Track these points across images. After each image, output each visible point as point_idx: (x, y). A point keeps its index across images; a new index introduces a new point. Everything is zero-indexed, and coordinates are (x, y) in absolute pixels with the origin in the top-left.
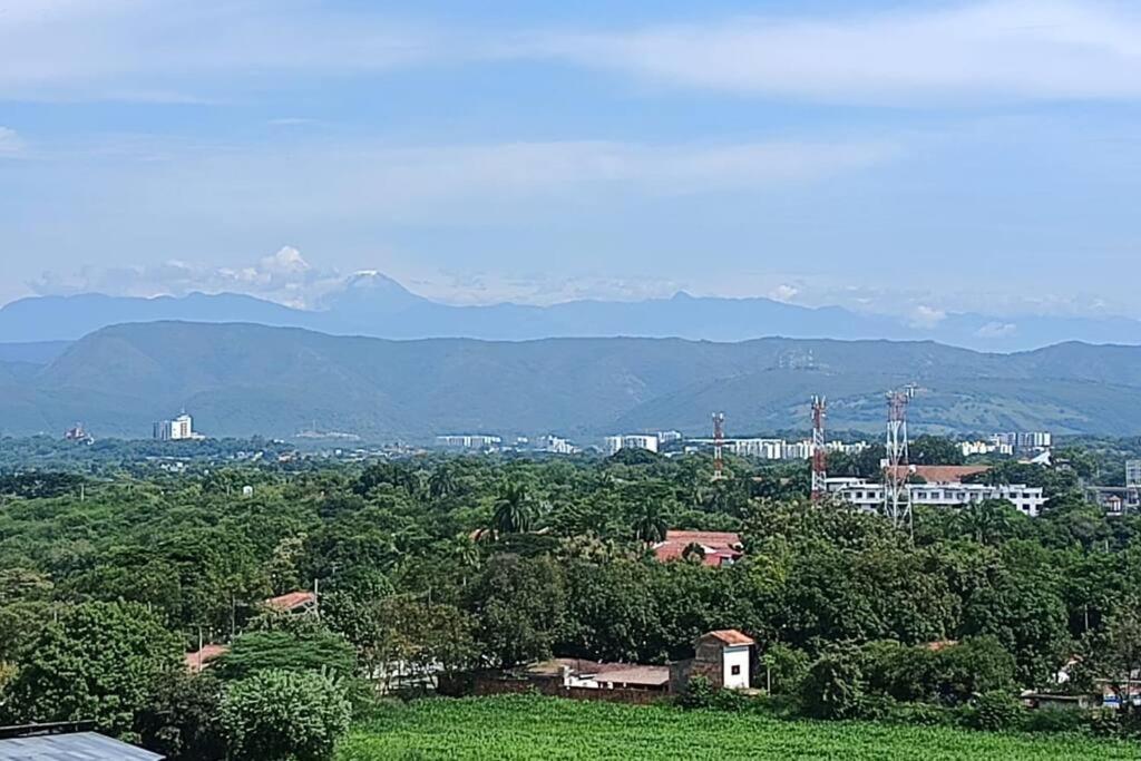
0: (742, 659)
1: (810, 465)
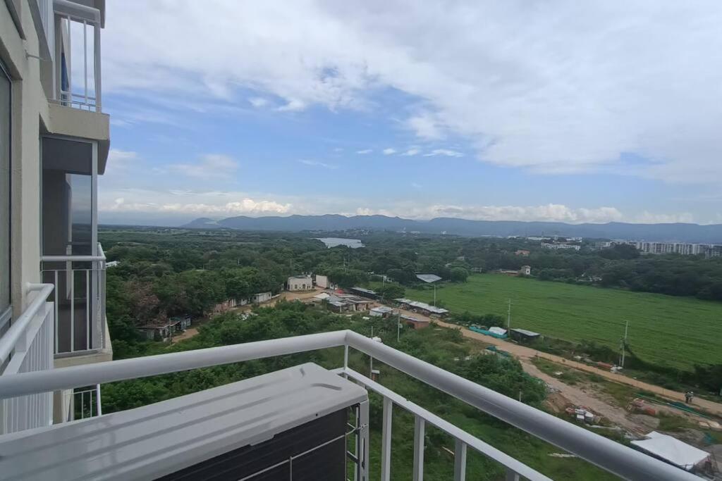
1: (541, 241)
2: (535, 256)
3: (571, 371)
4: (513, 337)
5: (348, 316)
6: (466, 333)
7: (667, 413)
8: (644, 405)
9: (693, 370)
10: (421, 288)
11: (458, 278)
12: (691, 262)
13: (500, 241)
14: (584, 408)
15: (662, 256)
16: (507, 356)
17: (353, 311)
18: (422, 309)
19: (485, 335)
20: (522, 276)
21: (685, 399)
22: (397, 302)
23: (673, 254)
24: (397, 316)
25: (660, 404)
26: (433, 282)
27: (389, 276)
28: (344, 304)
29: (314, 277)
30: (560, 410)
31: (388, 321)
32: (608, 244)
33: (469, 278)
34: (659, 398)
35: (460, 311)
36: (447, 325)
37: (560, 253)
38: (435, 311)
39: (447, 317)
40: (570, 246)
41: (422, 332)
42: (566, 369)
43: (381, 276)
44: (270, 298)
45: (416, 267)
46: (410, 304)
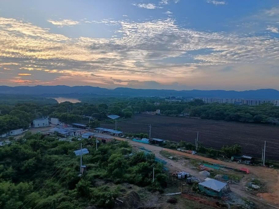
0: (160, 111)
1: (165, 98)
2: (162, 105)
3: (176, 156)
4: (152, 143)
6: (130, 142)
8: (204, 167)
10: (109, 122)
11: (128, 116)
13: (148, 98)
14: (181, 171)
15: (212, 104)
16: (149, 152)
17: (72, 136)
18: (110, 132)
19: (140, 142)
20: (156, 114)
22: (97, 130)
23: (216, 103)
24: (96, 137)
26: (115, 119)
28: (67, 133)
29: (49, 119)
32: (192, 99)
36: (122, 139)
37: (173, 104)
38: (116, 133)
39: (122, 135)
40: (177, 100)
42: (174, 155)
43: (88, 117)
44: (22, 132)
45: (107, 112)
46: (104, 130)
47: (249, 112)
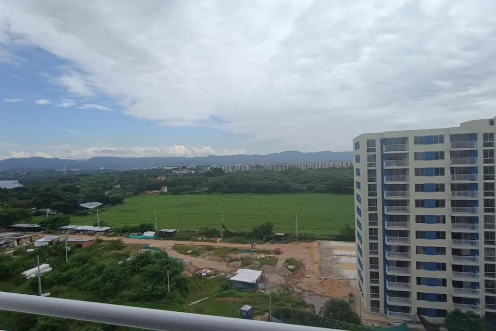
0: (166, 189)
1: (172, 169)
2: (169, 180)
3: (196, 248)
4: (161, 236)
5: (8, 252)
6: (126, 241)
7: (244, 257)
8: (234, 256)
9: (252, 231)
10: (85, 214)
11: (116, 201)
12: (247, 175)
13: (146, 171)
14: (205, 268)
15: (234, 172)
16: (157, 249)
17: (14, 246)
18: (87, 231)
19: (141, 239)
20: (162, 193)
21: (251, 247)
22: (63, 229)
23: (239, 171)
24: (64, 242)
25: (241, 253)
26: (95, 208)
27: (53, 208)
28: (3, 242)
30: (192, 274)
31: (54, 248)
32: (209, 169)
33: (125, 200)
34: (240, 250)
35: (121, 226)
36: (110, 239)
37: (184, 176)
38: (100, 230)
39: (110, 232)
40: (189, 171)
41: (89, 249)
42: (194, 248)
43: (44, 210)
45: (79, 198)
46: (76, 229)
47: (276, 180)
